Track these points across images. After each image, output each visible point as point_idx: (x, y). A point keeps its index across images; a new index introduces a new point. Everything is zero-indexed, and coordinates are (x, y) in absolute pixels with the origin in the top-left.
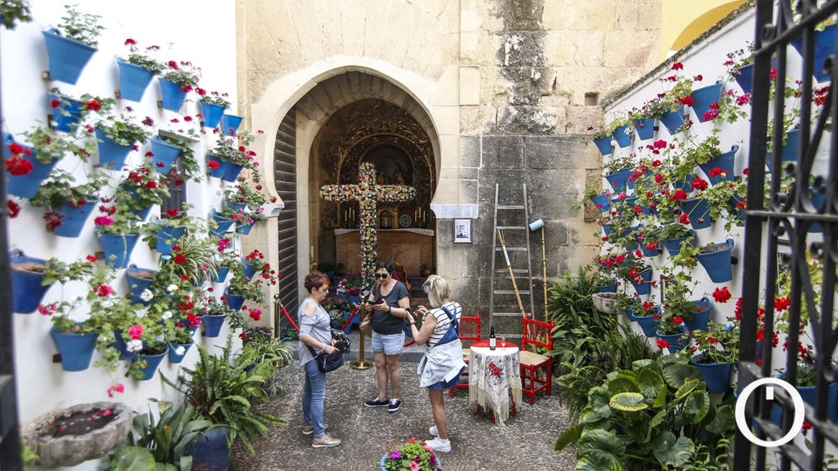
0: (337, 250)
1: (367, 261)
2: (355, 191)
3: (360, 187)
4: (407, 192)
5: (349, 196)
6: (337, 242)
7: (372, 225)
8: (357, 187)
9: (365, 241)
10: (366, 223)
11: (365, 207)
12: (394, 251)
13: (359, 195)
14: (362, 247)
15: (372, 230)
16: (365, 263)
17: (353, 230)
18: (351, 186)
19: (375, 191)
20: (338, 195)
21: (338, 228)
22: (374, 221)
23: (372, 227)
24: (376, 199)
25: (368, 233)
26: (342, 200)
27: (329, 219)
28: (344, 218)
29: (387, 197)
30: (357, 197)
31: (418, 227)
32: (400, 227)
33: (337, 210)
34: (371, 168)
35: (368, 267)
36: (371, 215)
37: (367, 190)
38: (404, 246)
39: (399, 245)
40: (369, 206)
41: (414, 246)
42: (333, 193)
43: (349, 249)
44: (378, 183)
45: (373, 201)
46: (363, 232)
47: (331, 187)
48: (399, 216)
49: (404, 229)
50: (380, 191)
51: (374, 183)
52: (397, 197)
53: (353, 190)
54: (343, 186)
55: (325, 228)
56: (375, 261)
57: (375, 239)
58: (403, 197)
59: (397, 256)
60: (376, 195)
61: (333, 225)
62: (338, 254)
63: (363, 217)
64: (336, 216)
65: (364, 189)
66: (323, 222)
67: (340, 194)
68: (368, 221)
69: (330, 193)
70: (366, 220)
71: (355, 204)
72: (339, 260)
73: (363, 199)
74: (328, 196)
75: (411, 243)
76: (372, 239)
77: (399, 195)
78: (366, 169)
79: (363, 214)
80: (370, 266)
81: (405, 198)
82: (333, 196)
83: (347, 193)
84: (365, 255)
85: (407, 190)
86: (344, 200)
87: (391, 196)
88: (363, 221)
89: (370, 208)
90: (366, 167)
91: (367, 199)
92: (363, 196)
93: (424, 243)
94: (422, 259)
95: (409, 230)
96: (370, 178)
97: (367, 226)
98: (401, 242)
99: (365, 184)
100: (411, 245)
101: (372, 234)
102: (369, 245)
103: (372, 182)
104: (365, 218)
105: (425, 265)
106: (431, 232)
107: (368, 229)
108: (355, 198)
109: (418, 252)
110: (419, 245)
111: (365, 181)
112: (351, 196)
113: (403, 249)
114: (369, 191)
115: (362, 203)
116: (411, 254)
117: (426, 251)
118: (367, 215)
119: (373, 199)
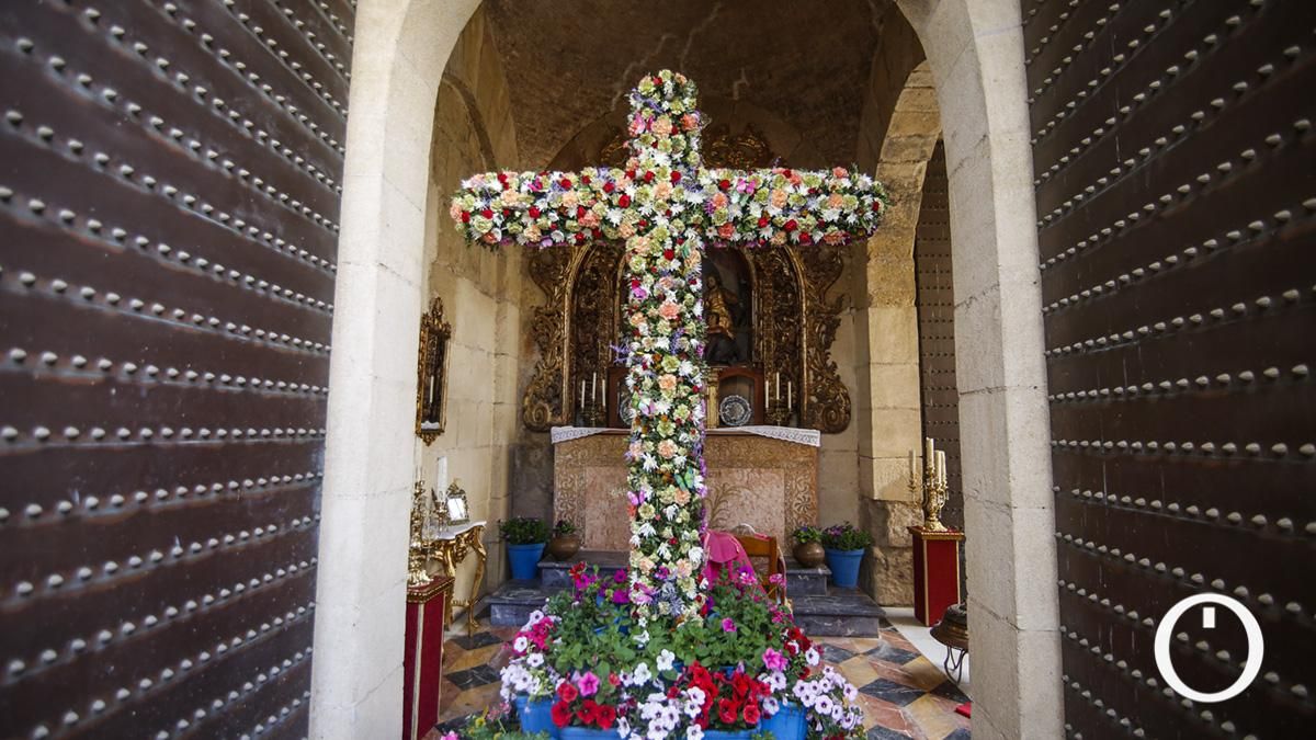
0: (558, 485)
1: (660, 523)
2: (609, 188)
3: (631, 174)
4: (851, 191)
5: (582, 210)
6: (557, 461)
7: (683, 344)
8: (618, 177)
9: (647, 421)
10: (656, 335)
11: (652, 259)
13: (625, 202)
14: (636, 450)
15: (687, 368)
16: (648, 529)
17: (600, 430)
18: (590, 172)
19: (700, 187)
20: (535, 214)
21: (560, 425)
22: (691, 327)
23: (682, 354)
25: (667, 381)
26: (546, 233)
27: (541, 402)
28: (578, 404)
29: (756, 212)
30: (615, 216)
31: (775, 424)
32: (722, 424)
33: (561, 378)
34: (679, 91)
35: (664, 549)
36: (681, 299)
37: (664, 182)
38: (740, 476)
40: (669, 255)
41: (766, 474)
42: (510, 199)
43: (589, 481)
44: (711, 159)
45: (691, 233)
46: (639, 380)
47: (502, 178)
48: (720, 398)
49: (738, 429)
50: (724, 186)
51: (694, 157)
52: (803, 211)
53: (598, 184)
54: (556, 176)
55: (529, 427)
56: (696, 519)
58: (830, 215)
59: (718, 502)
60: (706, 209)
61: (549, 419)
62: (558, 494)
63: (643, 308)
64: (558, 396)
65: (649, 178)
66: (524, 410)
67: (541, 205)
68: (663, 328)
69: (494, 204)
70: (654, 320)
71: (607, 251)
72: (559, 510)
73: (646, 225)
74: (487, 213)
75: (759, 465)
76: (682, 412)
77: (814, 205)
78: (663, 96)
79: (645, 288)
80: (675, 543)
81: (844, 216)
82: (509, 214)
83: (572, 199)
84: (648, 492)
85: (847, 183)
86: (558, 236)
87: (774, 211)
88: (643, 327)
89: (675, 265)
90: (660, 87)
91: (661, 221)
92: (645, 210)
93: (794, 466)
94: (788, 510)
95: (753, 430)
96: (674, 132)
97: (662, 352)
98: (730, 464)
99: (654, 158)
100: (760, 473)
101: (684, 390)
102: (670, 442)
103: (686, 153)
104: (652, 311)
105: (807, 530)
106: (813, 437)
107: (663, 364)
108: (606, 221)
109: (779, 492)
110: (782, 472)
111: (655, 145)
112: (589, 215)
113: (737, 483)
114: (671, 191)
115: (640, 244)
116: (758, 497)
117: (802, 489)
118: (662, 298)
119: (692, 225)
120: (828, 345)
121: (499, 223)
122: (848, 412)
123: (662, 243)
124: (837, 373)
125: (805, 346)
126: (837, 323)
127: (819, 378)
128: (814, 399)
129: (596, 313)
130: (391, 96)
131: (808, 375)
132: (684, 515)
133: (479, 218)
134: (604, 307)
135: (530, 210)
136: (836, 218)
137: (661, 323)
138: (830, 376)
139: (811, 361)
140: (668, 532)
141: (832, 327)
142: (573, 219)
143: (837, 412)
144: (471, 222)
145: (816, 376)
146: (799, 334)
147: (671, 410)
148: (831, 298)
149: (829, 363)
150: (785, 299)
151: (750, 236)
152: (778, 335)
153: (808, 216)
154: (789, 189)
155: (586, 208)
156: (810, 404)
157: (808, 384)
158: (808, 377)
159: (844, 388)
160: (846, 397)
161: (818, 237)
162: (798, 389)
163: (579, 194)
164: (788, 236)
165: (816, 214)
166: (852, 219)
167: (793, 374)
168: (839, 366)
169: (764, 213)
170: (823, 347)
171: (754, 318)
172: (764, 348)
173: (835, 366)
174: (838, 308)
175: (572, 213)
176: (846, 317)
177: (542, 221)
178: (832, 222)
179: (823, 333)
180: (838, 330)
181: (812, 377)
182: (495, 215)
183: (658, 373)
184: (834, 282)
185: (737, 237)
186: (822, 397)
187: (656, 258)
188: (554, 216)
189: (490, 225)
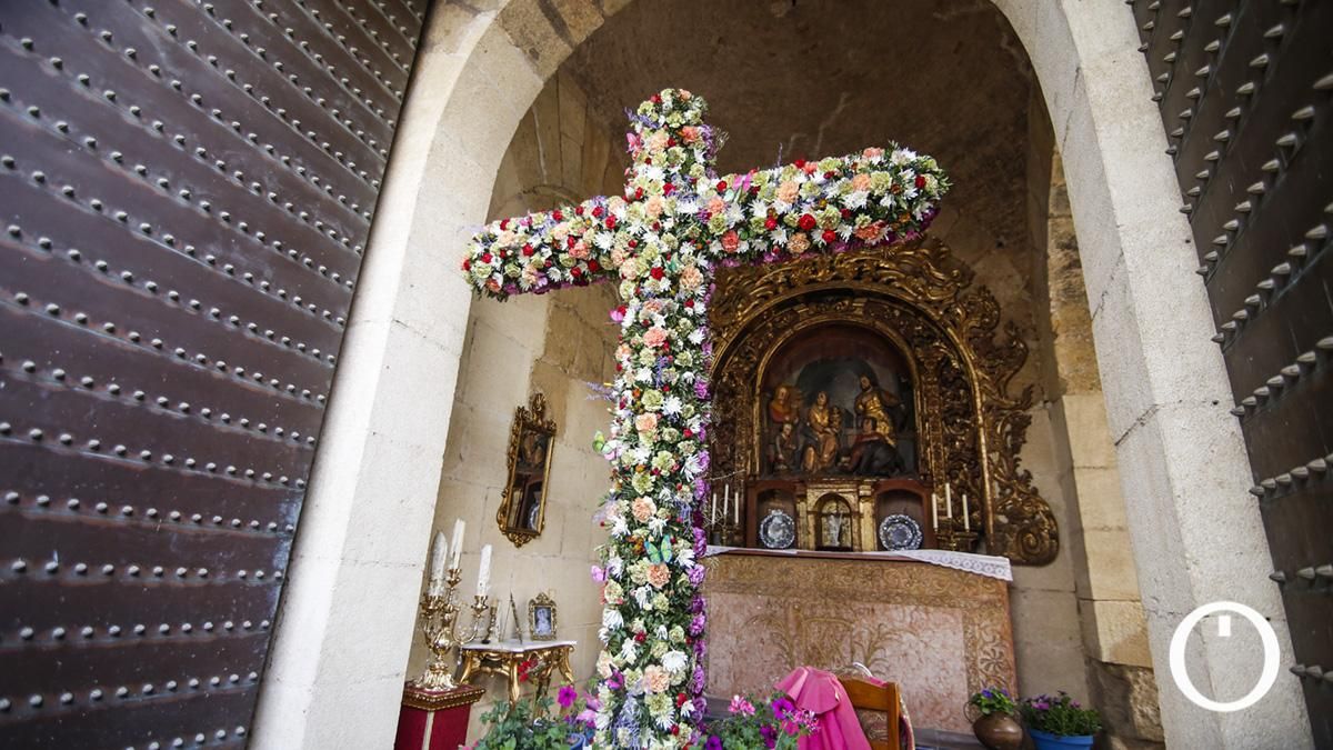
1: (629, 610)
2: (598, 211)
4: (881, 166)
5: (573, 241)
7: (673, 376)
10: (638, 365)
11: (640, 281)
12: (863, 628)
13: (614, 226)
15: (673, 405)
16: (615, 619)
18: (585, 202)
19: (696, 197)
20: (529, 251)
22: (685, 357)
23: (668, 388)
24: (701, 244)
25: (647, 422)
26: (542, 271)
30: (604, 241)
32: (881, 547)
36: (671, 322)
37: (656, 197)
38: (900, 615)
39: (878, 607)
40: (658, 274)
41: (937, 615)
42: (506, 240)
44: (723, 164)
45: (686, 247)
48: (878, 518)
49: (897, 553)
51: (697, 169)
52: (821, 201)
56: (680, 611)
57: (693, 467)
58: (855, 200)
59: (873, 648)
60: (703, 219)
65: (640, 196)
67: (535, 242)
68: (647, 356)
69: (494, 248)
70: (637, 350)
73: (636, 245)
74: (487, 258)
75: (925, 601)
76: (665, 461)
77: (832, 192)
79: (631, 314)
81: (874, 199)
82: (505, 255)
83: (564, 230)
86: (554, 273)
87: (781, 207)
88: (626, 360)
89: (665, 284)
91: (651, 238)
92: (634, 229)
93: (976, 605)
94: (972, 669)
95: (915, 554)
96: (671, 143)
97: (642, 385)
98: (887, 598)
99: (648, 175)
100: (927, 613)
101: (669, 433)
102: (648, 500)
103: (686, 167)
104: (637, 339)
105: (990, 695)
106: (1000, 568)
107: (643, 401)
108: (596, 249)
109: (956, 640)
110: (958, 612)
111: (648, 161)
112: (580, 245)
113: (897, 624)
114: (664, 204)
115: (629, 268)
116: (926, 645)
117: (988, 638)
118: (647, 325)
119: (688, 239)
120: (1016, 448)
121: (498, 268)
122: (1055, 536)
123: (650, 263)
124: (1033, 484)
125: (984, 451)
126: (1027, 421)
127: (1008, 491)
128: (1003, 519)
129: (733, 421)
130: (427, 169)
131: (992, 487)
132: (661, 601)
133: (479, 263)
134: (741, 414)
135: (524, 248)
136: (863, 202)
137: (643, 353)
138: (1023, 490)
139: (994, 469)
140: (638, 625)
141: (1020, 427)
142: (565, 252)
143: (1038, 536)
144: (473, 268)
145: (1003, 488)
146: (976, 438)
147: (650, 458)
148: (1015, 389)
149: (1020, 471)
150: (956, 397)
151: (761, 245)
152: (950, 440)
153: (828, 207)
154: (801, 178)
155: (577, 238)
156: (997, 525)
157: (993, 500)
158: (991, 490)
159: (1044, 503)
160: (1050, 515)
161: (846, 232)
162: (978, 505)
163: (570, 224)
164: (809, 238)
165: (836, 202)
166: (887, 202)
167: (970, 487)
168: (1035, 476)
169: (771, 211)
170: (1011, 452)
171: (918, 421)
172: (934, 457)
173: (1028, 476)
174: (1027, 400)
175: (564, 246)
176: (1038, 413)
177: (536, 257)
178: (860, 210)
179: (1008, 434)
180: (1029, 430)
181: (998, 490)
182: (493, 259)
183: (636, 413)
184: (1017, 371)
185: (744, 247)
186: (1015, 516)
187: (643, 280)
188: (548, 252)
189: (489, 270)
